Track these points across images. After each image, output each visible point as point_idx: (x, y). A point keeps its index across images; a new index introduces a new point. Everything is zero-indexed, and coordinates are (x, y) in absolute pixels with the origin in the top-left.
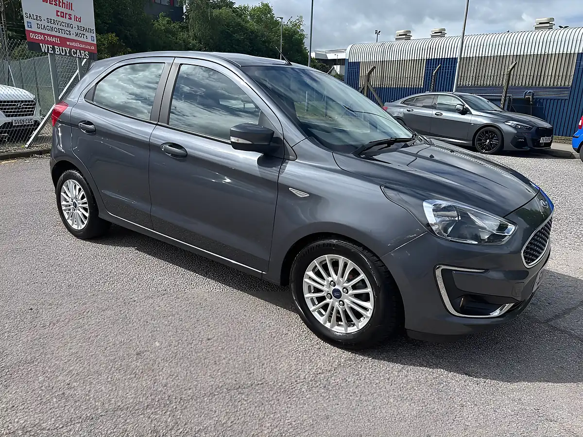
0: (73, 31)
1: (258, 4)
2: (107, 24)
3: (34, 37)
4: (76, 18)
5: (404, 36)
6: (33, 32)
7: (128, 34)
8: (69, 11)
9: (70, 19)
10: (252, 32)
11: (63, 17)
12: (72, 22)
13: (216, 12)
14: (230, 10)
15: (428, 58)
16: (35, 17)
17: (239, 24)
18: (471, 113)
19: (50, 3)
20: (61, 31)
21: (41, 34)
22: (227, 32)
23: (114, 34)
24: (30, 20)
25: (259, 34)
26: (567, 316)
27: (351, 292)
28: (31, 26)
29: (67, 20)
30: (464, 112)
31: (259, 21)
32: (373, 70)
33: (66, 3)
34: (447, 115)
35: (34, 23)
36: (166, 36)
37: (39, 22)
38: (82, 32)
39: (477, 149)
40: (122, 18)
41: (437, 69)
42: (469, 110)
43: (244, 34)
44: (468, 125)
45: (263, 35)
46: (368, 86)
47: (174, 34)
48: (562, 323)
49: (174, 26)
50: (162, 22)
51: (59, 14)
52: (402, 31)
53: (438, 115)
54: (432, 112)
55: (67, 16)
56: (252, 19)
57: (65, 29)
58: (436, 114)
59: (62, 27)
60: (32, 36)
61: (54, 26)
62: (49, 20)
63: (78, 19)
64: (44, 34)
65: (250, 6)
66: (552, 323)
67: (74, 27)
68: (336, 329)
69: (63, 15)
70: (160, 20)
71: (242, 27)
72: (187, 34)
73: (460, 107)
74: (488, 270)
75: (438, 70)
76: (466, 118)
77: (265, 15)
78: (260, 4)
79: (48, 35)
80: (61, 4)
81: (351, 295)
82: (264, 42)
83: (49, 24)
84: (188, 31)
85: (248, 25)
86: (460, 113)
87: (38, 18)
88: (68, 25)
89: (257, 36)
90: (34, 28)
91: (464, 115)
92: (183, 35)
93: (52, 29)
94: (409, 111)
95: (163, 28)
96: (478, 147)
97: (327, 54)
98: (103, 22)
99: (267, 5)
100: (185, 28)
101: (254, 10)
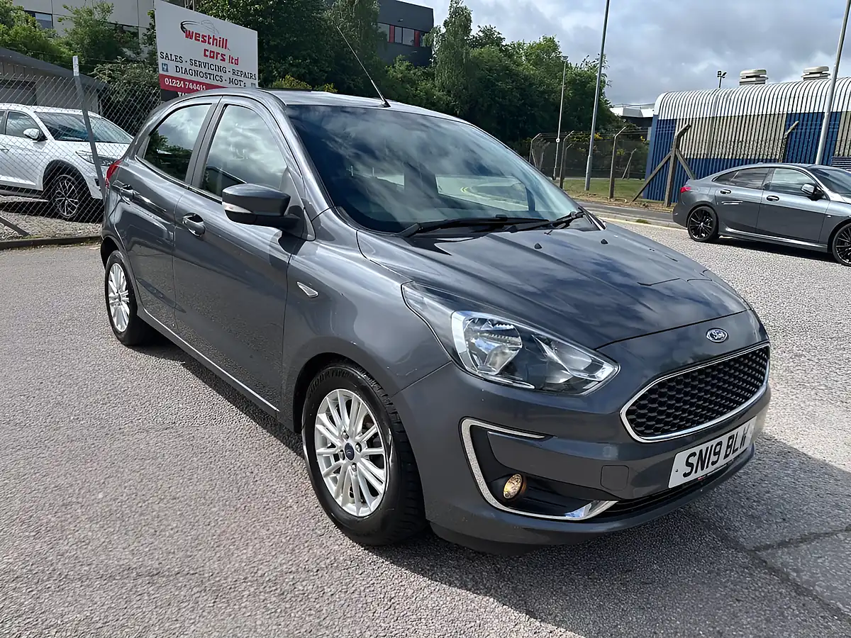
0: (226, 76)
1: (537, 39)
2: (326, 72)
3: (171, 84)
4: (231, 58)
5: (754, 79)
6: (169, 77)
7: (352, 85)
8: (221, 50)
9: (224, 60)
10: (526, 78)
11: (213, 57)
12: (226, 64)
13: (476, 52)
14: (494, 48)
15: (790, 112)
16: (173, 58)
17: (507, 68)
18: (828, 199)
19: (196, 39)
20: (208, 76)
21: (181, 80)
22: (489, 79)
23: (332, 86)
24: (166, 62)
25: (536, 82)
26: (804, 546)
27: (366, 450)
28: (167, 69)
29: (218, 62)
30: (818, 195)
31: (538, 62)
32: (686, 130)
33: (219, 39)
34: (786, 200)
35: (172, 65)
36: (403, 87)
37: (178, 64)
38: (239, 78)
39: (836, 257)
40: (345, 64)
41: (792, 127)
42: (824, 194)
43: (513, 82)
44: (821, 217)
45: (541, 83)
46: (675, 155)
47: (413, 83)
48: (783, 557)
49: (415, 74)
50: (400, 68)
51: (207, 53)
52: (752, 71)
53: (771, 200)
54: (761, 196)
55: (219, 56)
56: (528, 60)
57: (215, 73)
58: (767, 199)
59: (210, 71)
60: (167, 81)
61: (200, 69)
62: (193, 62)
63: (233, 61)
64: (185, 80)
65: (527, 42)
66: (763, 554)
67: (227, 72)
68: (349, 509)
69: (213, 55)
70: (397, 65)
71: (511, 71)
72: (432, 84)
73: (810, 189)
74: (553, 436)
75: (793, 129)
76: (820, 205)
77: (548, 54)
78: (542, 38)
79: (190, 81)
80: (211, 41)
81: (364, 456)
82: (543, 92)
83: (193, 68)
84: (433, 79)
85: (521, 68)
86: (809, 197)
87: (179, 59)
88: (220, 69)
89: (531, 85)
90: (172, 72)
91: (816, 200)
92: (426, 85)
93: (196, 73)
94: (724, 193)
95: (400, 76)
96: (837, 254)
97: (642, 110)
98: (321, 71)
99: (552, 40)
100: (431, 76)
101: (531, 47)
